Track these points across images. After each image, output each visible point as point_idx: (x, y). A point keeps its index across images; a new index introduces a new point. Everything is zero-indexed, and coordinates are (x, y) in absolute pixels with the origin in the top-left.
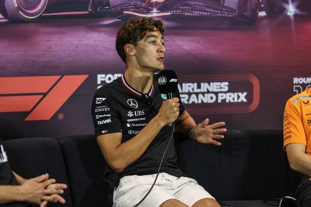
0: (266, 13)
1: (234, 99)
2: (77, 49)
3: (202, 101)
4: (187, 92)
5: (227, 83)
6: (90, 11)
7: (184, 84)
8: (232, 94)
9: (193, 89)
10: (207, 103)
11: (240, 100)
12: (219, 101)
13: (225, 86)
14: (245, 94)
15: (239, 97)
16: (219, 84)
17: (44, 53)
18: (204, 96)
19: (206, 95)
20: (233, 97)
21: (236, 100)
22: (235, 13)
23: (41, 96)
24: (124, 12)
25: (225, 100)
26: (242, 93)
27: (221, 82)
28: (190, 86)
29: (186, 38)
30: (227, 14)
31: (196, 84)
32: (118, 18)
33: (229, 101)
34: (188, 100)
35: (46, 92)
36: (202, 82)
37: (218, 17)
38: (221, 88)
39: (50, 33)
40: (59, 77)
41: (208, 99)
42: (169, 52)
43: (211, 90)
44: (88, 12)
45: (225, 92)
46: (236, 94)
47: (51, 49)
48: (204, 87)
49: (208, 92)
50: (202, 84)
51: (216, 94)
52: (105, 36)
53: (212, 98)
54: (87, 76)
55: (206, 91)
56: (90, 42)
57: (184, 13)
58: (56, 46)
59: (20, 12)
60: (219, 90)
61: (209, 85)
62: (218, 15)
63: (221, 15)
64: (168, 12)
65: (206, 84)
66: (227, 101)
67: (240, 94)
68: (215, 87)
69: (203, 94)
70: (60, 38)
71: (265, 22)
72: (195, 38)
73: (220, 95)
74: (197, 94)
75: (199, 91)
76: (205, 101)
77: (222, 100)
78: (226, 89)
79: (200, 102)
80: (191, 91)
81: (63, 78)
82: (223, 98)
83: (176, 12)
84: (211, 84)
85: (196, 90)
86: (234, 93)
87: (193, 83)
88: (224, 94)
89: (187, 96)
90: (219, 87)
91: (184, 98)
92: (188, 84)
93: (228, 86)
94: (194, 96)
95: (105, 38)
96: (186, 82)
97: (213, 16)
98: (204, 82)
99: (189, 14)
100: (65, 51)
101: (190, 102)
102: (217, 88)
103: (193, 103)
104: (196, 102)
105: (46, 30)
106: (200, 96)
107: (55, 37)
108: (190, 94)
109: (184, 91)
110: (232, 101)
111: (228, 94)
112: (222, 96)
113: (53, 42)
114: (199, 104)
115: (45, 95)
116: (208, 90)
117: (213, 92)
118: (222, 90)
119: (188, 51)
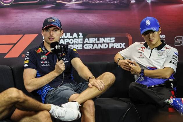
0: (135, 1)
1: (118, 46)
2: (32, 21)
3: (100, 47)
4: (92, 43)
5: (114, 38)
6: (38, 1)
7: (90, 39)
8: (117, 44)
9: (95, 41)
10: (103, 49)
11: (121, 47)
12: (110, 47)
13: (113, 39)
14: (124, 44)
15: (121, 45)
16: (109, 38)
17: (14, 23)
18: (101, 45)
19: (102, 44)
20: (117, 45)
21: (119, 47)
22: (118, 1)
23: (13, 45)
24: (57, 1)
25: (113, 47)
26: (123, 43)
27: (111, 37)
28: (93, 40)
29: (91, 15)
30: (114, 2)
31: (97, 39)
32: (54, 5)
33: (116, 47)
34: (93, 47)
35: (15, 43)
36: (100, 37)
37: (108, 3)
38: (111, 41)
39: (17, 13)
40: (22, 35)
41: (103, 46)
42: (82, 22)
43: (105, 42)
44: (37, 2)
45: (113, 43)
46: (119, 44)
47: (18, 21)
48: (101, 40)
49: (104, 43)
50: (100, 39)
51: (108, 44)
52: (47, 14)
53: (106, 46)
54: (37, 35)
55: (102, 42)
56: (39, 17)
57: (89, 2)
58: (20, 19)
59: (1, 2)
60: (110, 42)
61: (104, 39)
62: (108, 2)
63: (110, 2)
64: (80, 1)
65: (102, 39)
66: (114, 47)
67: (121, 44)
68: (107, 40)
69: (101, 44)
70: (22, 15)
71: (134, 6)
72: (96, 15)
73: (110, 44)
74: (97, 44)
75: (98, 42)
76: (102, 48)
77: (111, 47)
78: (114, 41)
79: (99, 48)
80: (94, 42)
81: (24, 36)
82: (112, 46)
83: (85, 1)
84: (105, 38)
85: (97, 42)
86: (118, 43)
87: (95, 38)
88: (112, 44)
89: (92, 45)
90: (110, 40)
91: (91, 46)
92: (92, 39)
93: (115, 40)
94: (96, 45)
95: (46, 15)
96: (91, 38)
97: (106, 3)
98: (101, 38)
99: (92, 2)
100: (25, 22)
101: (94, 48)
102: (109, 41)
103: (96, 48)
104: (97, 48)
105: (15, 11)
106: (99, 45)
107: (20, 15)
108: (93, 44)
109: (90, 42)
110: (117, 47)
111: (115, 44)
112: (111, 45)
113: (19, 17)
114: (98, 49)
115: (15, 44)
116: (103, 42)
117: (106, 43)
118: (111, 42)
119: (92, 22)
